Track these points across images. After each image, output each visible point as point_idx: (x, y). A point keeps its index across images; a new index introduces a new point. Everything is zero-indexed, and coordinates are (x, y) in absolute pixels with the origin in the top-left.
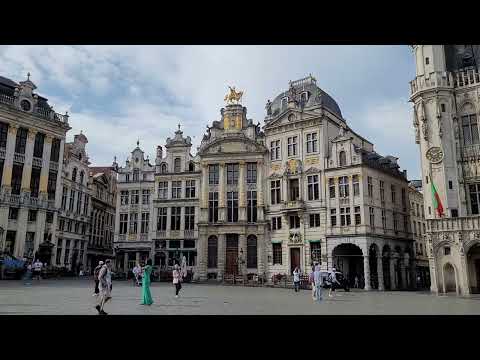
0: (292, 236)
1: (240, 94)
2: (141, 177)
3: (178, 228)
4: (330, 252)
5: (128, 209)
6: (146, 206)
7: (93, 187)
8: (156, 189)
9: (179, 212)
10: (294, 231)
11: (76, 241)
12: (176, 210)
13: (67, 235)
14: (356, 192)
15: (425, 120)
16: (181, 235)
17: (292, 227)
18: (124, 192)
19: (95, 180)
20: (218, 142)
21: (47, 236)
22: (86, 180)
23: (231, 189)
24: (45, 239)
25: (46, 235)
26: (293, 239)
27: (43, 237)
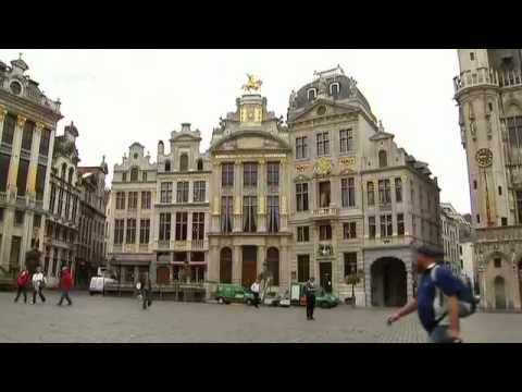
0: (322, 248)
1: (260, 83)
2: (140, 178)
3: (185, 238)
4: (368, 267)
5: (124, 214)
6: (145, 212)
7: (82, 189)
8: (159, 190)
9: (186, 219)
10: (325, 243)
11: (64, 250)
12: (182, 217)
13: (55, 243)
14: (399, 198)
15: (472, 119)
16: (188, 246)
17: (321, 238)
18: (120, 194)
19: (84, 181)
20: (234, 138)
21: (35, 243)
22: (75, 179)
23: (249, 192)
24: (32, 245)
25: (33, 241)
26: (324, 252)
27: (30, 243)
